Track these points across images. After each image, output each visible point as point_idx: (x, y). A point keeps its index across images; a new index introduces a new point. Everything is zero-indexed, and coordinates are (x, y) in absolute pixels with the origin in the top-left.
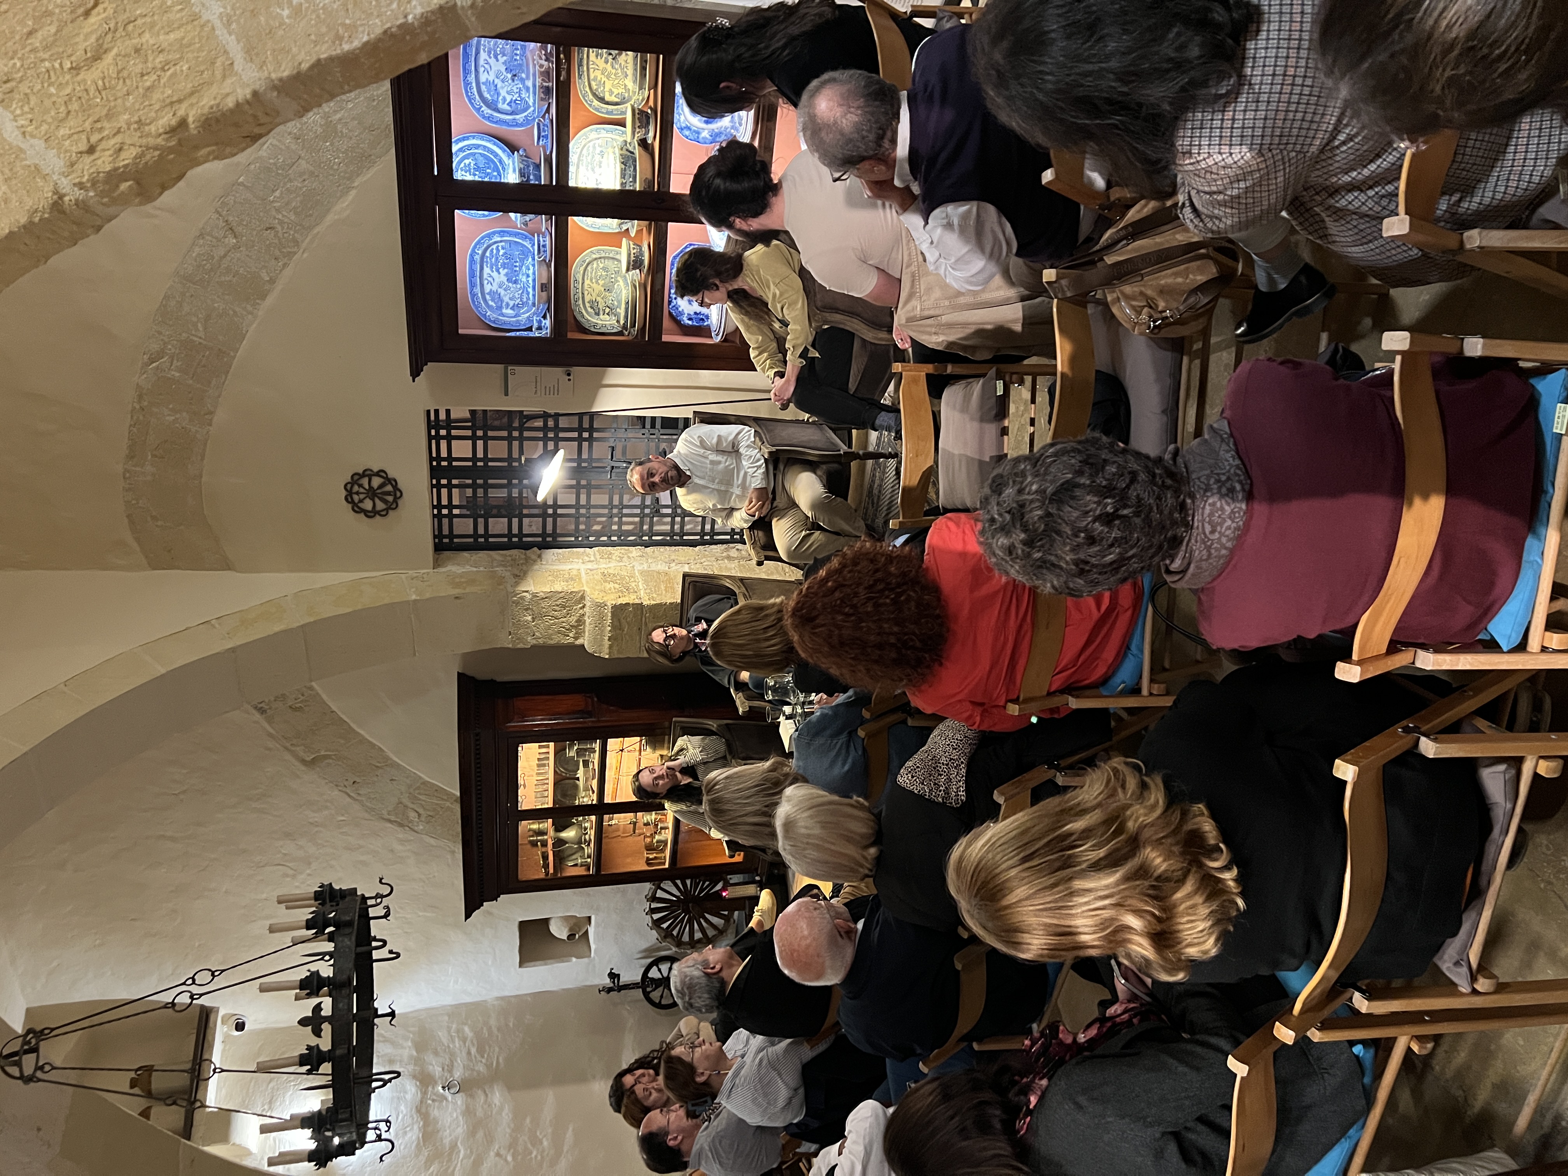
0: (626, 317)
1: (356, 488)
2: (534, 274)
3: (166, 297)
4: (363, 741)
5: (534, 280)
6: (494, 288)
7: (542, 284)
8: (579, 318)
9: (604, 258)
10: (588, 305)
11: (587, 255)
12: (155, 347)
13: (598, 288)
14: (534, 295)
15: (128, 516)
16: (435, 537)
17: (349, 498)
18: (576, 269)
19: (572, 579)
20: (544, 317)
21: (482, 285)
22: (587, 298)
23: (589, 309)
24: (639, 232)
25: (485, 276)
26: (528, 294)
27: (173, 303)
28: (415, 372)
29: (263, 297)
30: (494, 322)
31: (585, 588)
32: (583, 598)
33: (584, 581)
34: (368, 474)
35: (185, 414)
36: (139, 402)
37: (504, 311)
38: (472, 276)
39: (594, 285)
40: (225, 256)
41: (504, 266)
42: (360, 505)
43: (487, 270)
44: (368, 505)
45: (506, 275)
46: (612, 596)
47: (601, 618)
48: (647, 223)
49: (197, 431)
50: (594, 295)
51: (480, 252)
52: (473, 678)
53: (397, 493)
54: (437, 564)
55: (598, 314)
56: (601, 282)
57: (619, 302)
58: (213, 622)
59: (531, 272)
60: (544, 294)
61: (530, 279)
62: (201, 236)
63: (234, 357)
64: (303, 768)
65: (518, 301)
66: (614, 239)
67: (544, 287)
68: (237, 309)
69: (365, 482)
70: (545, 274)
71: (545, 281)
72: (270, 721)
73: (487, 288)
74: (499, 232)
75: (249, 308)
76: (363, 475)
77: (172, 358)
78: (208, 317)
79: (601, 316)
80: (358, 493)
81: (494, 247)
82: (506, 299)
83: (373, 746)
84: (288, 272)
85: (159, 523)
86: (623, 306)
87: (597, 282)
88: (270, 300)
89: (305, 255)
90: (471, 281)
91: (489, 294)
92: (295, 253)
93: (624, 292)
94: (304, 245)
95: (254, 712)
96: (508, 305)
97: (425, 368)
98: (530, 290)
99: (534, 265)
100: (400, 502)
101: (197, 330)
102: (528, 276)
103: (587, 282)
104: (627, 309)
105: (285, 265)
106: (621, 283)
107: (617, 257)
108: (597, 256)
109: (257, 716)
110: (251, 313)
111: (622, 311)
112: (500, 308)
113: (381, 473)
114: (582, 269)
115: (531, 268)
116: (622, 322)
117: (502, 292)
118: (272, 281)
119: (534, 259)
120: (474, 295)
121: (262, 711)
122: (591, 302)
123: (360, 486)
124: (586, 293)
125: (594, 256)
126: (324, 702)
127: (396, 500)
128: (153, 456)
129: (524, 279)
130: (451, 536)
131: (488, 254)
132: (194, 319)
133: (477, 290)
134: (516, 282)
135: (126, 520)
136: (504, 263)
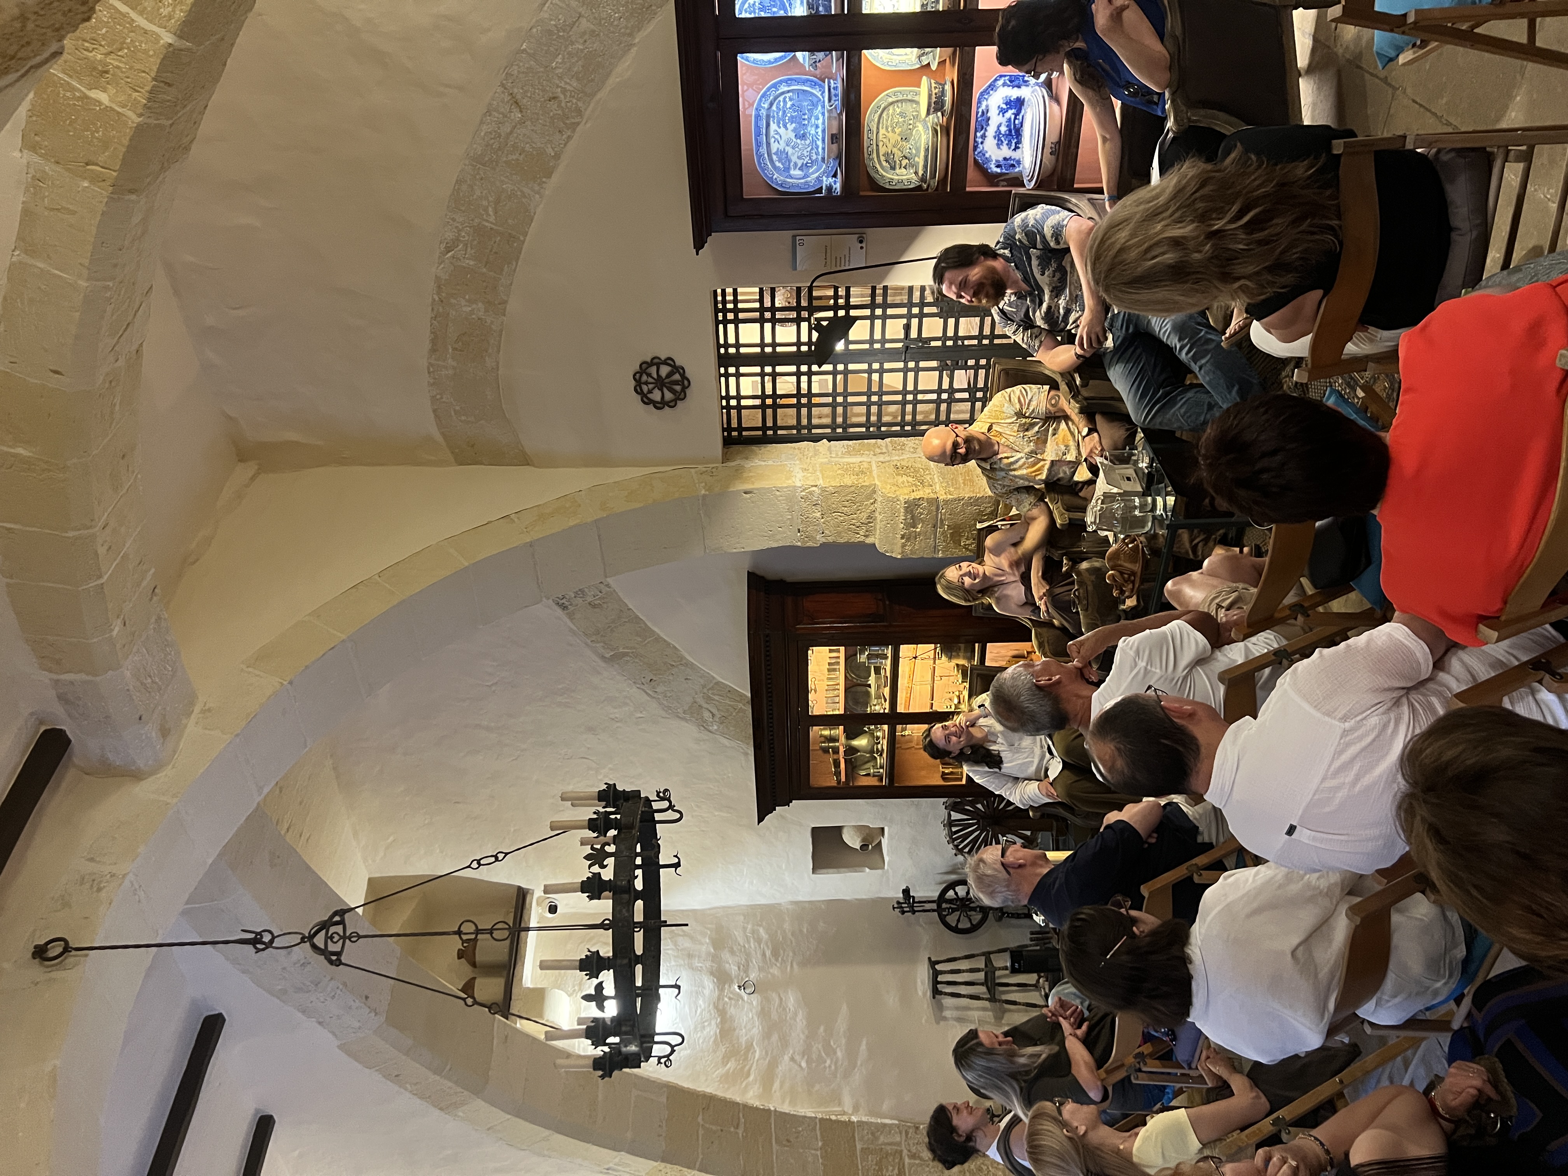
0: (925, 166)
1: (644, 378)
2: (823, 123)
3: (459, 182)
4: (658, 639)
5: (823, 131)
6: (781, 147)
7: (832, 135)
8: (872, 173)
9: (901, 101)
10: (882, 158)
11: (882, 99)
12: (450, 235)
13: (894, 137)
14: (823, 149)
15: (434, 411)
16: (724, 430)
17: (638, 390)
18: (870, 118)
19: (862, 472)
20: (835, 176)
21: (768, 144)
22: (882, 150)
23: (884, 163)
24: (942, 63)
25: (772, 133)
26: (817, 148)
27: (464, 187)
28: (699, 244)
29: (549, 175)
30: (781, 185)
31: (877, 482)
32: (874, 492)
33: (875, 473)
34: (656, 362)
35: (480, 305)
36: (438, 294)
37: (792, 172)
38: (758, 134)
39: (890, 135)
40: (511, 132)
41: (792, 120)
42: (649, 396)
43: (773, 127)
44: (656, 396)
45: (794, 130)
46: (906, 491)
47: (894, 513)
48: (950, 50)
49: (492, 323)
50: (890, 146)
51: (766, 106)
52: (762, 578)
53: (685, 382)
54: (726, 458)
55: (893, 168)
56: (898, 130)
57: (918, 150)
58: (513, 516)
59: (820, 122)
60: (835, 146)
61: (820, 130)
62: (489, 112)
63: (523, 242)
64: (603, 664)
65: (807, 159)
66: (910, 77)
67: (834, 138)
68: (526, 190)
69: (653, 370)
70: (835, 124)
71: (835, 131)
72: (571, 616)
73: (774, 147)
74: (786, 81)
75: (537, 188)
76: (650, 364)
77: (466, 245)
78: (498, 201)
79: (898, 171)
80: (646, 383)
81: (781, 98)
82: (794, 159)
83: (669, 644)
84: (572, 144)
85: (463, 418)
86: (922, 154)
87: (893, 131)
88: (555, 178)
89: (588, 125)
90: (756, 140)
91: (776, 154)
92: (578, 124)
93: (924, 138)
94: (588, 112)
95: (556, 608)
96: (796, 164)
97: (709, 239)
98: (820, 143)
99: (823, 114)
100: (688, 391)
101: (488, 215)
102: (817, 127)
103: (882, 131)
104: (926, 157)
105: (569, 138)
106: (920, 127)
107: (916, 98)
108: (894, 99)
109: (559, 612)
110: (538, 193)
111: (920, 161)
112: (787, 169)
113: (669, 361)
114: (877, 116)
115: (820, 116)
116: (921, 173)
117: (789, 150)
118: (557, 156)
119: (823, 107)
120: (760, 156)
121: (564, 607)
122: (886, 155)
123: (649, 375)
124: (881, 144)
125: (890, 100)
126: (621, 600)
127: (684, 389)
128: (454, 349)
129: (813, 132)
130: (740, 429)
131: (774, 108)
132: (485, 203)
133: (763, 150)
134: (803, 137)
135: (432, 416)
136: (792, 117)
